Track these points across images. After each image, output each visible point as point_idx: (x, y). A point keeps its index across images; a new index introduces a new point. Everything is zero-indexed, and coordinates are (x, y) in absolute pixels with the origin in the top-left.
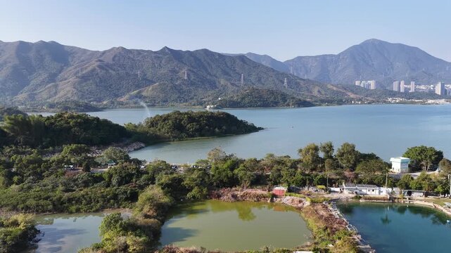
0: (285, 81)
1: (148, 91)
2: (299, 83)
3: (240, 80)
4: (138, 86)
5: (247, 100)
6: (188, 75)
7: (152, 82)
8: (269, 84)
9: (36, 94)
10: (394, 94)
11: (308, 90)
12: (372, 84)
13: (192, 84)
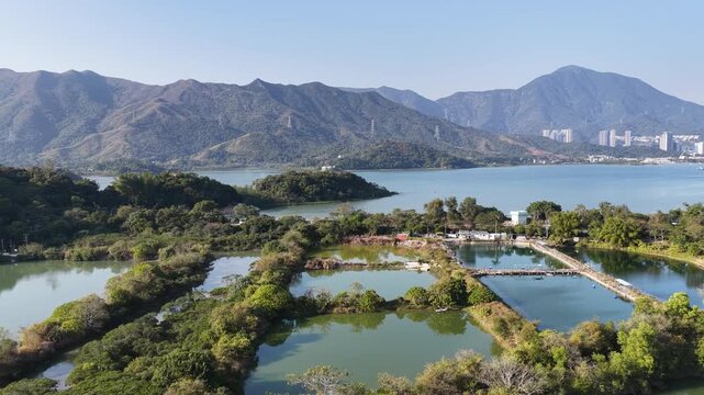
0: (437, 130)
1: (234, 146)
2: (457, 133)
3: (368, 129)
4: (219, 139)
5: (379, 159)
6: (293, 122)
7: (239, 133)
8: (413, 135)
9: (70, 150)
10: (597, 150)
11: (470, 143)
12: (568, 135)
13: (299, 135)
